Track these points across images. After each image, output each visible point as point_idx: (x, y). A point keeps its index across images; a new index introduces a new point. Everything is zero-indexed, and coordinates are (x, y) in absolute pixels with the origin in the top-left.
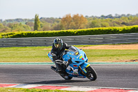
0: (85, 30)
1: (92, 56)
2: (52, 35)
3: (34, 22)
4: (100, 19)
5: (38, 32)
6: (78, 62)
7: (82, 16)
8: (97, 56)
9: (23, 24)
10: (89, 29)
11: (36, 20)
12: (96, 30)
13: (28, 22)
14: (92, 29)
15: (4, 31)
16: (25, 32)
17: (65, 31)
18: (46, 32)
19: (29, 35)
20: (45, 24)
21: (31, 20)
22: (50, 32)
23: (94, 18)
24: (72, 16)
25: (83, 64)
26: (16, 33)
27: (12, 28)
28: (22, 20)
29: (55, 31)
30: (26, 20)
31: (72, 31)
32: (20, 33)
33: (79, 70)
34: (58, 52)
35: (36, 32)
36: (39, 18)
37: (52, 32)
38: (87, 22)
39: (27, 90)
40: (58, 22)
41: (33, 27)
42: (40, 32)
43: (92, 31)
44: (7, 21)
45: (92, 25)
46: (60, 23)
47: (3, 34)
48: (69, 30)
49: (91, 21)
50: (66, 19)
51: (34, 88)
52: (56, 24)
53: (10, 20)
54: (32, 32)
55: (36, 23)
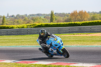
0: (88, 22)
1: (93, 41)
2: (63, 25)
3: (50, 16)
4: (99, 14)
5: (53, 23)
6: (56, 45)
7: (85, 12)
8: (97, 41)
9: (42, 17)
10: (91, 21)
11: (52, 14)
12: (96, 22)
13: (46, 16)
14: (93, 21)
15: (28, 23)
16: (44, 24)
17: (73, 23)
18: (59, 23)
19: (47, 26)
20: (58, 18)
21: (48, 15)
22: (62, 23)
23: (94, 13)
24: (78, 12)
25: (60, 46)
26: (38, 24)
27: (34, 20)
28: (42, 15)
29: (66, 23)
30: (44, 14)
31: (78, 22)
32: (40, 24)
33: (57, 51)
34: (43, 39)
35: (52, 23)
36: (54, 13)
37: (64, 23)
38: (89, 16)
39: (46, 65)
40: (68, 16)
41: (49, 20)
42: (55, 23)
43: (93, 22)
44: (31, 15)
45: (93, 18)
46: (69, 17)
47: (28, 25)
48: (76, 22)
49: (92, 16)
50: (74, 14)
51: (50, 64)
52: (67, 17)
53: (33, 15)
54: (49, 24)
55: (51, 17)
